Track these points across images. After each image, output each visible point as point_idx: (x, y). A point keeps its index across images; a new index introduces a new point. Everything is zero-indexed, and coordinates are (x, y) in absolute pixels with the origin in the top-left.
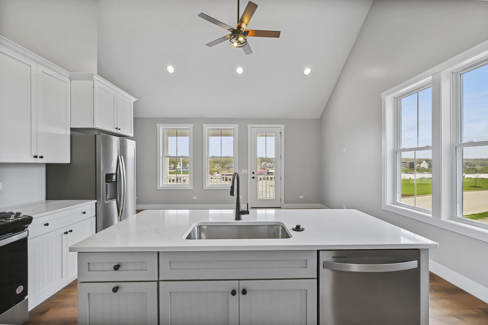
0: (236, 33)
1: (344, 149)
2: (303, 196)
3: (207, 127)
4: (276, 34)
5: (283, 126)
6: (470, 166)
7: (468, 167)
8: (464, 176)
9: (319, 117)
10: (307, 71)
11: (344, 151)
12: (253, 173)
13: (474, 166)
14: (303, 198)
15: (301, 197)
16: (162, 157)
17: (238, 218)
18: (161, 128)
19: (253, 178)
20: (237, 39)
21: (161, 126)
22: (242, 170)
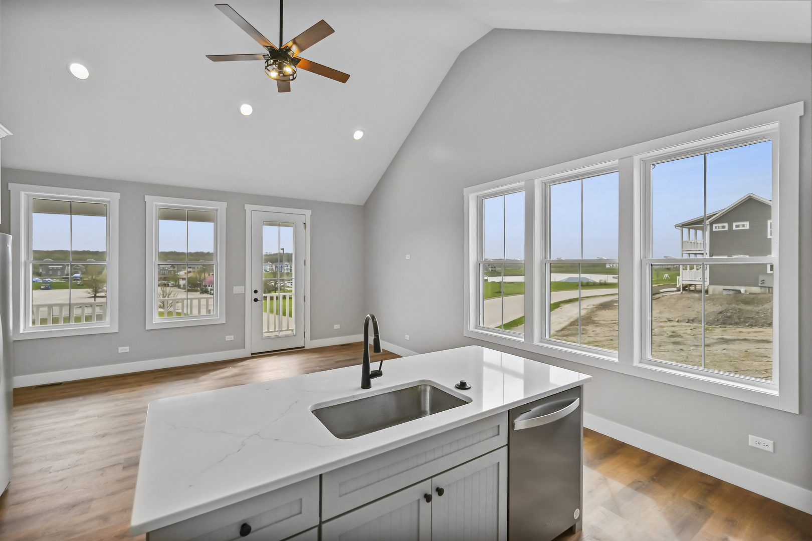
0: (278, 55)
1: (407, 256)
2: (339, 325)
3: (155, 203)
4: (343, 77)
5: (308, 213)
6: (492, 268)
7: (491, 269)
8: (487, 280)
9: (362, 203)
10: (358, 135)
11: (407, 258)
12: (256, 292)
13: (495, 268)
14: (339, 328)
15: (337, 327)
16: (25, 262)
17: (366, 384)
18: (23, 194)
19: (256, 300)
20: (280, 67)
21: (24, 191)
22: (234, 287)
